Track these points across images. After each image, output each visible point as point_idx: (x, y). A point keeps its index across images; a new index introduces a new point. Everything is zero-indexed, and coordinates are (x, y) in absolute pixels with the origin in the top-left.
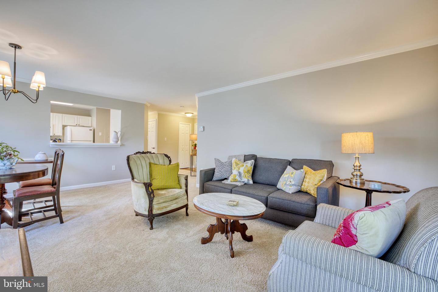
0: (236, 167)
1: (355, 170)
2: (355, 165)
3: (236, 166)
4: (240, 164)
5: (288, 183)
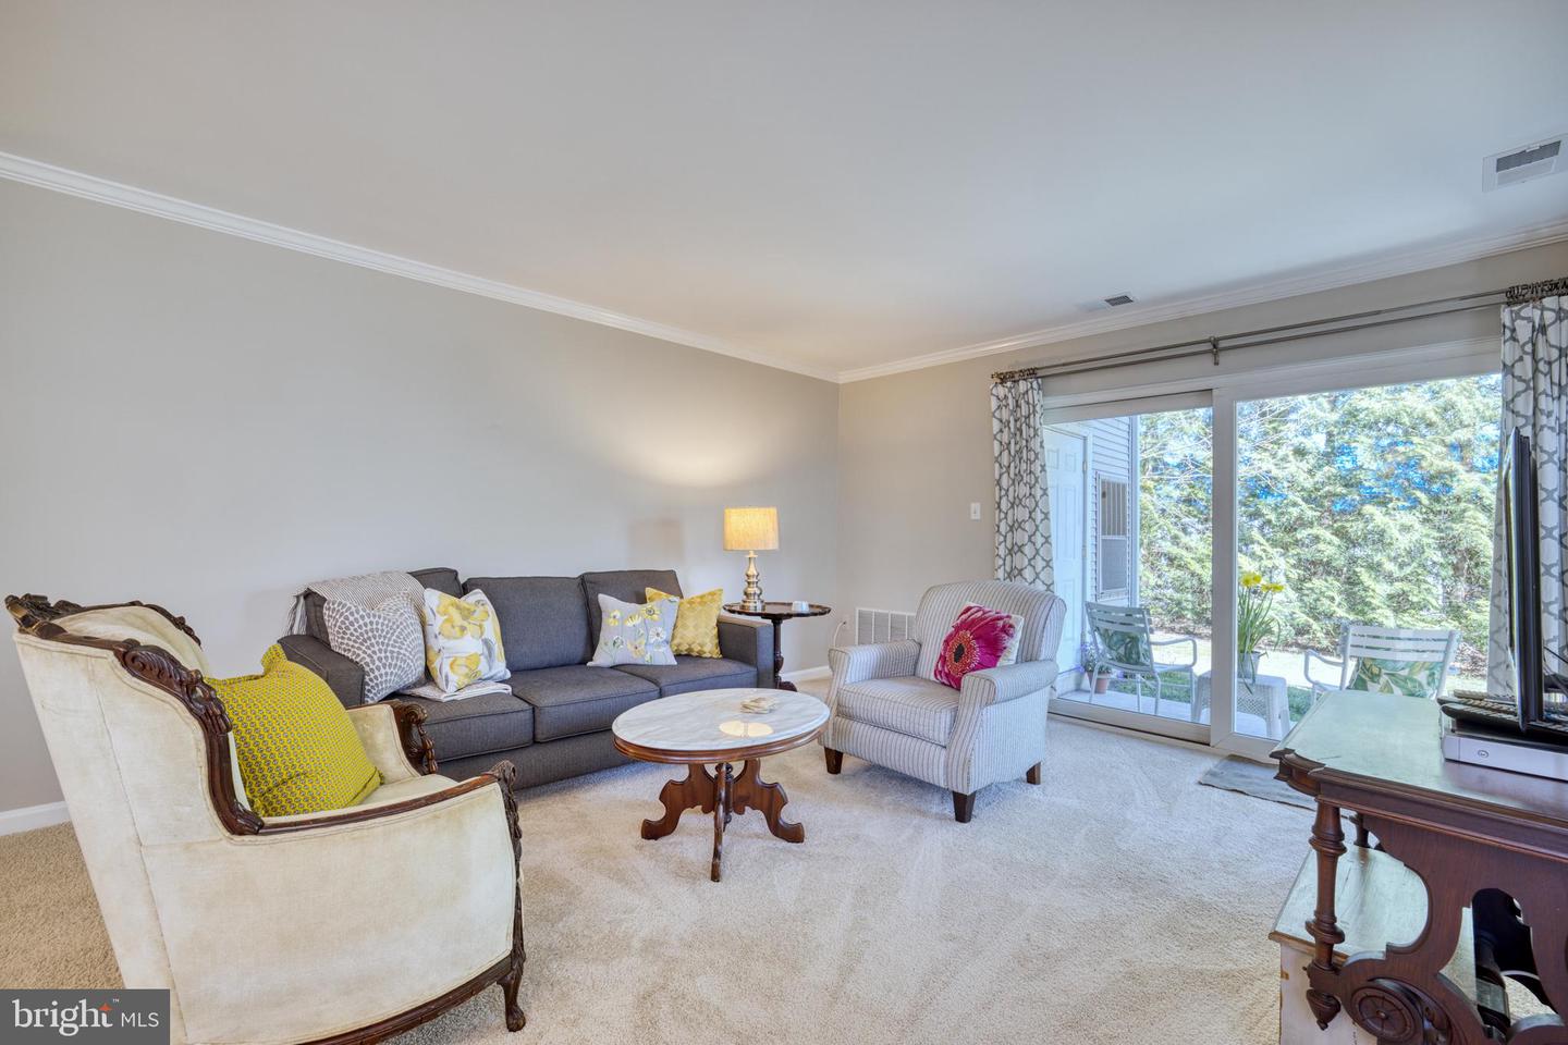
0: (465, 624)
1: (749, 583)
2: (749, 573)
3: (465, 618)
4: (478, 610)
5: (652, 641)
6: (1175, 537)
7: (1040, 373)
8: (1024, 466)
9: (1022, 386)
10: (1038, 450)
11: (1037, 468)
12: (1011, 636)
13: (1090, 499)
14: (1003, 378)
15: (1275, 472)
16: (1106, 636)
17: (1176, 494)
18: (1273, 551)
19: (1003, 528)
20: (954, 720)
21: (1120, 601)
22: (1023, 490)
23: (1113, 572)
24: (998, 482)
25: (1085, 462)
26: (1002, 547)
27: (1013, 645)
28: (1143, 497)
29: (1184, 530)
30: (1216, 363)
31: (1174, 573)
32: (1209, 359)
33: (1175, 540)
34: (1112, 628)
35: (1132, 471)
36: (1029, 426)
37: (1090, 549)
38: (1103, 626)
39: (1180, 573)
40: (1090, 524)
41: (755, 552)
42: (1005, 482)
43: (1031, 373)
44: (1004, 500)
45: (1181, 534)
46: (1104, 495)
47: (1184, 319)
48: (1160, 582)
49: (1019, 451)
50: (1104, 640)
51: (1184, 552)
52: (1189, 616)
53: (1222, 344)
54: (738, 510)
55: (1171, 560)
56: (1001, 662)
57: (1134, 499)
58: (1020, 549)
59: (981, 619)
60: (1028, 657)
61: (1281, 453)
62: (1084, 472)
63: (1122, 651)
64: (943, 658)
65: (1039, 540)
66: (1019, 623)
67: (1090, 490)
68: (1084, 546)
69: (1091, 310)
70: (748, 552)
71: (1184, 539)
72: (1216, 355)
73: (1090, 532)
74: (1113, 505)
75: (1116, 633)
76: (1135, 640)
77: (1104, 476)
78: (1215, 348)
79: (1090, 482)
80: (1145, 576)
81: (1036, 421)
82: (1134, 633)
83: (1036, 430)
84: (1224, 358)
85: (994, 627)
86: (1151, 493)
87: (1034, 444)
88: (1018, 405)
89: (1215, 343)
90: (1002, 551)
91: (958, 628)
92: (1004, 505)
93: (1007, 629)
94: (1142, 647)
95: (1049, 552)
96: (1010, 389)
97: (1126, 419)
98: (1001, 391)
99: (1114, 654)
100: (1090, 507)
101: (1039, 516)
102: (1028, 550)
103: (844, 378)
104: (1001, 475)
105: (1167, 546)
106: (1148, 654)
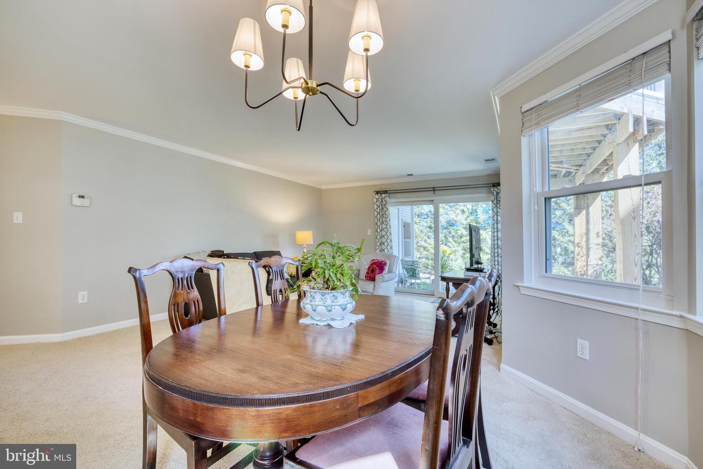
2: (304, 251)
6: (425, 240)
7: (388, 192)
8: (384, 219)
9: (383, 196)
10: (388, 214)
11: (388, 220)
12: (386, 266)
13: (400, 228)
14: (377, 193)
15: (455, 219)
16: (407, 270)
17: (426, 225)
18: (455, 245)
19: (378, 237)
20: (374, 287)
21: (409, 259)
22: (384, 226)
23: (407, 251)
24: (377, 224)
25: (398, 216)
26: (378, 243)
27: (387, 268)
28: (415, 226)
29: (428, 237)
30: (434, 194)
31: (425, 253)
32: (432, 192)
33: (425, 241)
34: (408, 267)
35: (412, 219)
36: (385, 207)
37: (401, 244)
38: (406, 266)
39: (427, 253)
40: (400, 236)
41: (306, 245)
42: (379, 224)
43: (386, 192)
44: (378, 229)
45: (427, 239)
46: (404, 226)
47: (427, 181)
48: (421, 256)
49: (383, 215)
50: (406, 271)
51: (428, 245)
52: (430, 268)
53: (436, 189)
54: (301, 232)
55: (425, 248)
56: (384, 272)
57: (413, 226)
58: (384, 243)
59: (378, 262)
60: (390, 271)
61: (457, 212)
62: (398, 219)
63: (411, 274)
64: (368, 273)
65: (389, 241)
66: (388, 262)
67: (400, 225)
68: (399, 243)
69: (403, 176)
70: (303, 245)
71: (428, 240)
72: (434, 191)
73: (401, 239)
74: (407, 229)
75: (409, 268)
76: (415, 270)
77: (404, 220)
78: (434, 189)
79: (400, 222)
80: (417, 255)
81: (388, 206)
82: (415, 268)
83: (387, 209)
84: (436, 192)
85: (382, 264)
86: (418, 225)
87: (387, 213)
88: (382, 201)
89: (434, 188)
90: (378, 244)
91: (371, 265)
92: (379, 230)
93: (385, 264)
94: (417, 272)
95: (392, 244)
96: (380, 196)
97: (410, 207)
98: (377, 196)
99: (409, 275)
100: (400, 230)
101: (389, 234)
102: (386, 244)
103: (324, 187)
104: (377, 221)
105: (423, 243)
106: (418, 274)
